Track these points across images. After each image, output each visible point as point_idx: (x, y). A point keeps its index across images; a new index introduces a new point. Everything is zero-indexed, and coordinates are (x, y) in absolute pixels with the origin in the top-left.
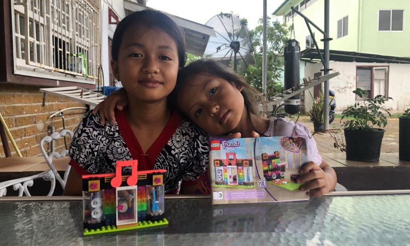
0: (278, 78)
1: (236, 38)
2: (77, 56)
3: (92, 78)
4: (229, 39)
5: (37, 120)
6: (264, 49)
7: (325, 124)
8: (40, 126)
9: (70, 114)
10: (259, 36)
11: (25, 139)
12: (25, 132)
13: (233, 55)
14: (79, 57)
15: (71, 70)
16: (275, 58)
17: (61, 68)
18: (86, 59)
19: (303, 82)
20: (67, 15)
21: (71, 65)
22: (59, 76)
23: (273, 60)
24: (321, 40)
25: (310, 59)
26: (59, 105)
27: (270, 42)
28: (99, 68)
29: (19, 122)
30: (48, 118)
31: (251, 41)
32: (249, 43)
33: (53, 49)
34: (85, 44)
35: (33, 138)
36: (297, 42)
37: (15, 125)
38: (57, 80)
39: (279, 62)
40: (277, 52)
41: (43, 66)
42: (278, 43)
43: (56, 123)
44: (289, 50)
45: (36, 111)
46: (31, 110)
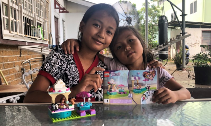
0: (155, 39)
1: (129, 15)
2: (37, 28)
3: (46, 41)
4: (125, 16)
5: (15, 65)
6: (146, 21)
7: (183, 65)
8: (17, 68)
9: (34, 62)
10: (143, 14)
11: (9, 76)
12: (9, 72)
13: (128, 25)
14: (39, 28)
15: (34, 36)
16: (153, 27)
17: (28, 35)
18: (42, 30)
19: (170, 41)
20: (31, 4)
21: (34, 33)
22: (28, 39)
23: (151, 28)
24: (181, 16)
25: (174, 27)
26: (28, 56)
27: (150, 18)
28: (50, 35)
29: (6, 66)
30: (21, 64)
31: (138, 17)
32: (137, 18)
33: (24, 24)
34: (42, 21)
35: (14, 75)
36: (166, 17)
37: (3, 68)
38: (26, 42)
39: (155, 29)
40: (154, 23)
41: (18, 34)
42: (154, 18)
43: (26, 67)
44: (161, 22)
45: (15, 60)
46: (12, 59)
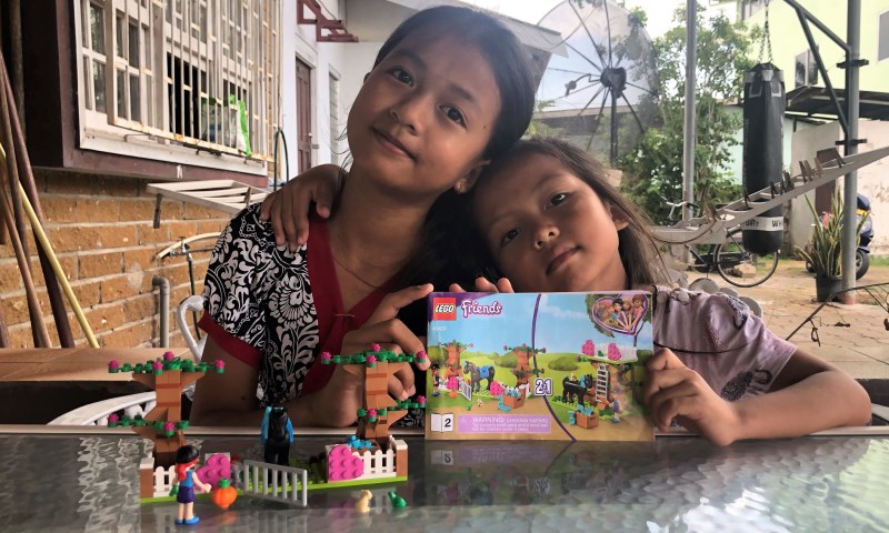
0: (723, 162)
1: (615, 59)
2: (226, 104)
3: (258, 161)
4: (597, 61)
5: (127, 264)
6: (687, 88)
7: (845, 280)
8: (136, 277)
9: (206, 251)
10: (676, 55)
11: (101, 310)
12: (100, 293)
13: (609, 103)
14: (231, 106)
15: (212, 140)
16: (716, 111)
17: (188, 134)
18: (246, 113)
19: (800, 173)
21: (212, 127)
22: (183, 153)
23: (710, 116)
24: (839, 65)
25: (806, 114)
26: (179, 226)
27: (704, 71)
28: (277, 135)
29: (87, 267)
30: (153, 259)
31: (654, 67)
32: (650, 71)
33: (170, 86)
34: (244, 76)
35: (119, 307)
36: (776, 71)
37: (77, 276)
38: (177, 164)
39: (724, 120)
40: (718, 96)
41: (147, 129)
42: (722, 72)
43: (172, 271)
44: (755, 91)
45: (126, 240)
46: (114, 238)
